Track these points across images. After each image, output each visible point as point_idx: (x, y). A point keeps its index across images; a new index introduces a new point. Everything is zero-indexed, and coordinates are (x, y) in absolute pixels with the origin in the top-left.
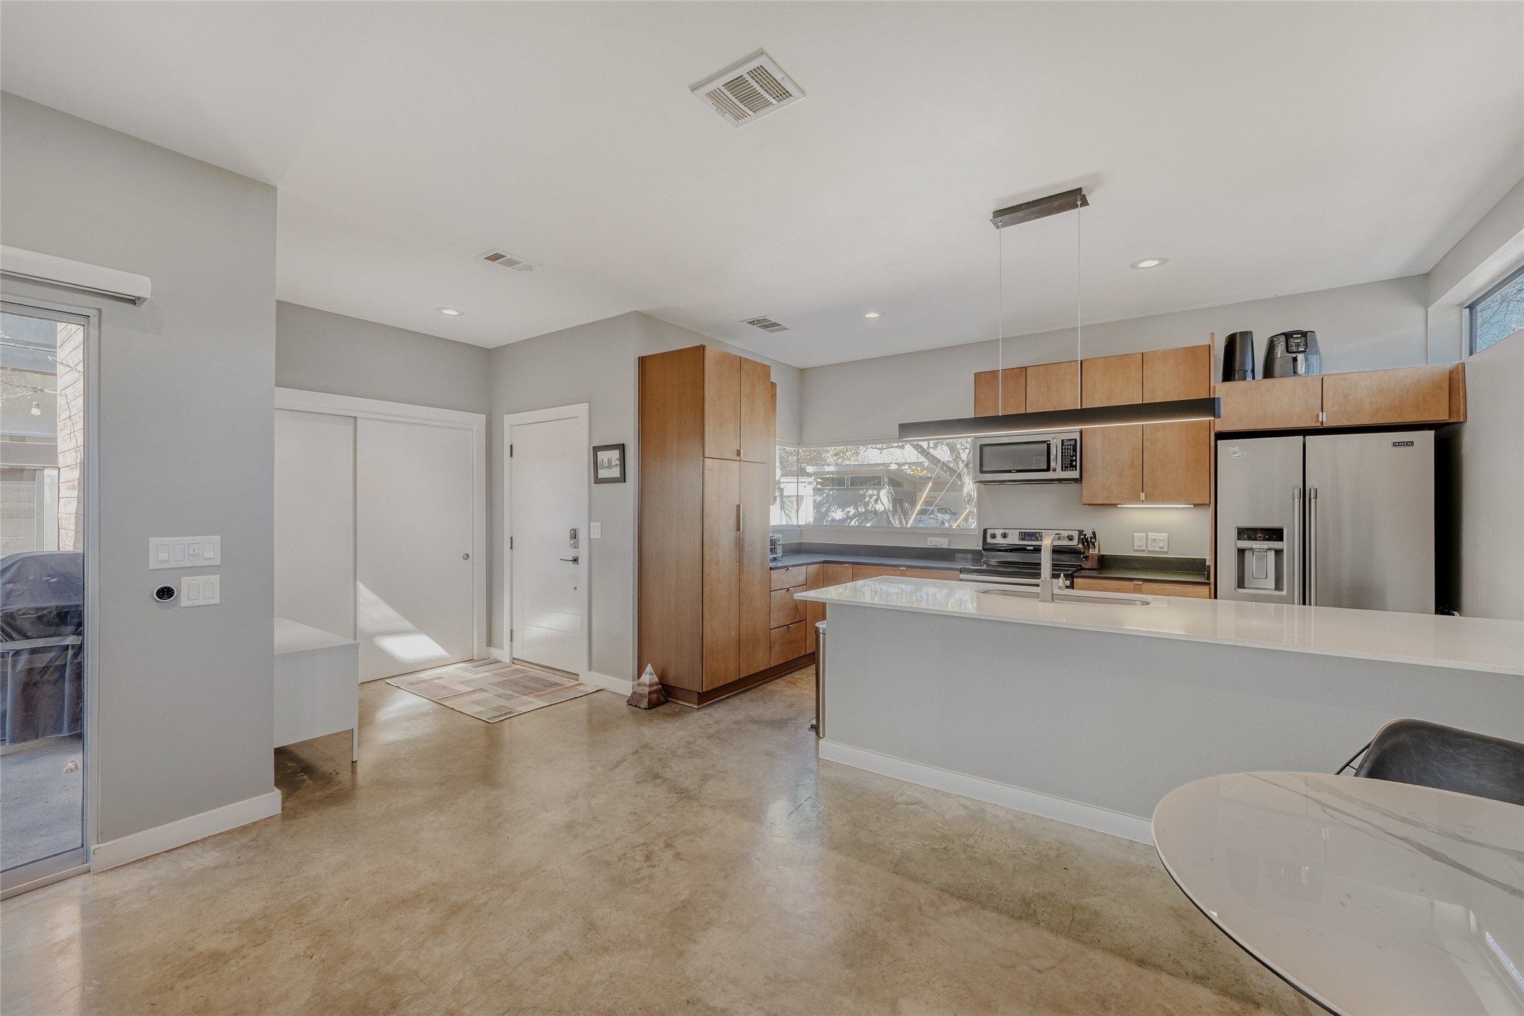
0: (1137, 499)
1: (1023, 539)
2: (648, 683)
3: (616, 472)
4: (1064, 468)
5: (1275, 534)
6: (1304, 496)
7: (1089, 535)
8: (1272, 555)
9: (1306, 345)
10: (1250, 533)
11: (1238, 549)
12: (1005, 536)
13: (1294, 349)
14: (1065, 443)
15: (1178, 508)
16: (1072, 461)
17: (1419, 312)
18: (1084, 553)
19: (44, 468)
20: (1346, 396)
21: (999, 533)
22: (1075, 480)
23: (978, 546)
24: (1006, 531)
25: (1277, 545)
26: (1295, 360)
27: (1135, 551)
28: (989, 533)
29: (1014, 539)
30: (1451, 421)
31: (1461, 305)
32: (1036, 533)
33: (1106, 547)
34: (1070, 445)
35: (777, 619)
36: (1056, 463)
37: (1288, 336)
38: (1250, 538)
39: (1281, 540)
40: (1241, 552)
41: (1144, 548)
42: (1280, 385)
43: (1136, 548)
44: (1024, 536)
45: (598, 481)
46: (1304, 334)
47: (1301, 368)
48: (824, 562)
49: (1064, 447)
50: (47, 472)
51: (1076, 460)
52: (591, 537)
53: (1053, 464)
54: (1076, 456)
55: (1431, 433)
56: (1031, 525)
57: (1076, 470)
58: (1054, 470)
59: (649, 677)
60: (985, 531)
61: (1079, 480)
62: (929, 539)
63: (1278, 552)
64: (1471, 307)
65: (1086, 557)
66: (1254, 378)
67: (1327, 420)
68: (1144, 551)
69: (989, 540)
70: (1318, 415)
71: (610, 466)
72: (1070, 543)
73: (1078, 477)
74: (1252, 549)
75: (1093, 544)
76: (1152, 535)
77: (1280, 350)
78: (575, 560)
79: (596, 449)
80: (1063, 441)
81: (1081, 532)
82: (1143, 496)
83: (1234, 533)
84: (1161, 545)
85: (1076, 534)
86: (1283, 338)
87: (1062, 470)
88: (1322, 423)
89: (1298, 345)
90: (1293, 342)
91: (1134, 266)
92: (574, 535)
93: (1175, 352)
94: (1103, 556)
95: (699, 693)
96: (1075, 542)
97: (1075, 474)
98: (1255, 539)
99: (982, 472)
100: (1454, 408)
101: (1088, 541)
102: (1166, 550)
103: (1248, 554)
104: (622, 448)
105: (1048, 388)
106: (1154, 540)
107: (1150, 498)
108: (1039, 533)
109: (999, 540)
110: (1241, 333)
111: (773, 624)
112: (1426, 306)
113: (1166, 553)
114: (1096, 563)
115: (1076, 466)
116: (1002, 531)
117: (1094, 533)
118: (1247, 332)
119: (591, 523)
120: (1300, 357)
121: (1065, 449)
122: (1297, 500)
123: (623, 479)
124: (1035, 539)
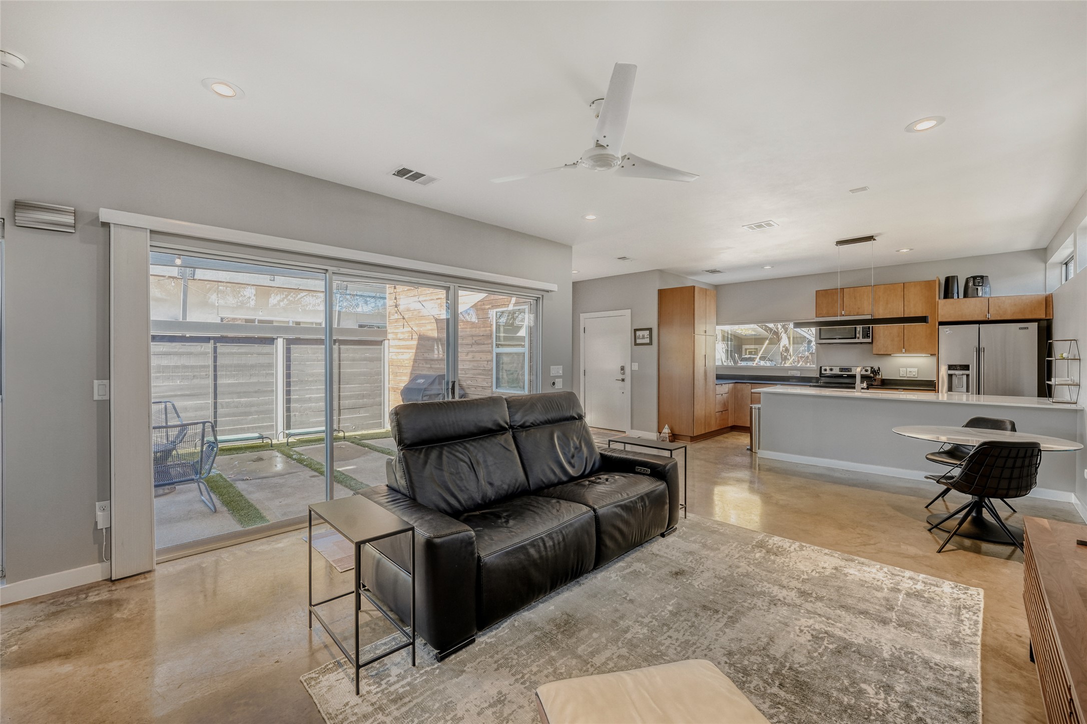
0: (901, 352)
1: (841, 371)
2: (667, 432)
3: (647, 341)
4: (864, 337)
5: (967, 367)
6: (979, 350)
7: (876, 369)
8: (965, 377)
9: (983, 283)
10: (954, 367)
11: (949, 375)
12: (831, 370)
13: (977, 284)
16: (868, 334)
17: (1042, 265)
18: (874, 377)
19: (385, 340)
20: (999, 307)
21: (828, 368)
22: (869, 343)
23: (818, 375)
24: (833, 368)
25: (967, 372)
26: (977, 289)
27: (901, 377)
28: (823, 368)
29: (836, 371)
30: (1047, 318)
31: (1061, 263)
33: (885, 374)
35: (719, 408)
37: (974, 278)
38: (954, 370)
39: (969, 370)
40: (950, 376)
41: (905, 375)
42: (970, 301)
43: (901, 375)
44: (842, 370)
45: (636, 344)
46: (982, 277)
47: (980, 294)
48: (736, 383)
50: (386, 341)
51: (869, 334)
52: (633, 369)
53: (858, 335)
54: (870, 331)
55: (1036, 324)
56: (845, 364)
58: (859, 338)
59: (666, 430)
60: (821, 367)
61: (872, 343)
62: (789, 372)
63: (968, 376)
64: (1066, 264)
65: (875, 380)
66: (958, 297)
67: (990, 317)
68: (905, 377)
69: (823, 372)
70: (986, 315)
71: (643, 337)
72: (867, 373)
73: (871, 341)
74: (955, 374)
75: (879, 373)
76: (909, 369)
77: (971, 284)
78: (623, 380)
79: (636, 330)
81: (872, 368)
82: (904, 350)
83: (947, 367)
84: (913, 374)
85: (869, 369)
86: (972, 279)
88: (988, 318)
89: (979, 283)
90: (977, 281)
92: (623, 369)
93: (920, 283)
94: (883, 379)
95: (691, 437)
96: (869, 373)
97: (869, 340)
98: (957, 370)
99: (821, 339)
100: (1048, 313)
101: (875, 372)
103: (954, 377)
104: (650, 330)
105: (856, 297)
106: (910, 372)
107: (907, 351)
108: (851, 369)
109: (828, 372)
110: (952, 276)
111: (717, 411)
112: (1046, 263)
113: (917, 378)
114: (880, 382)
115: (869, 336)
116: (830, 368)
117: (879, 368)
118: (954, 276)
119: (633, 364)
120: (979, 288)
122: (975, 353)
123: (651, 343)
124: (849, 372)
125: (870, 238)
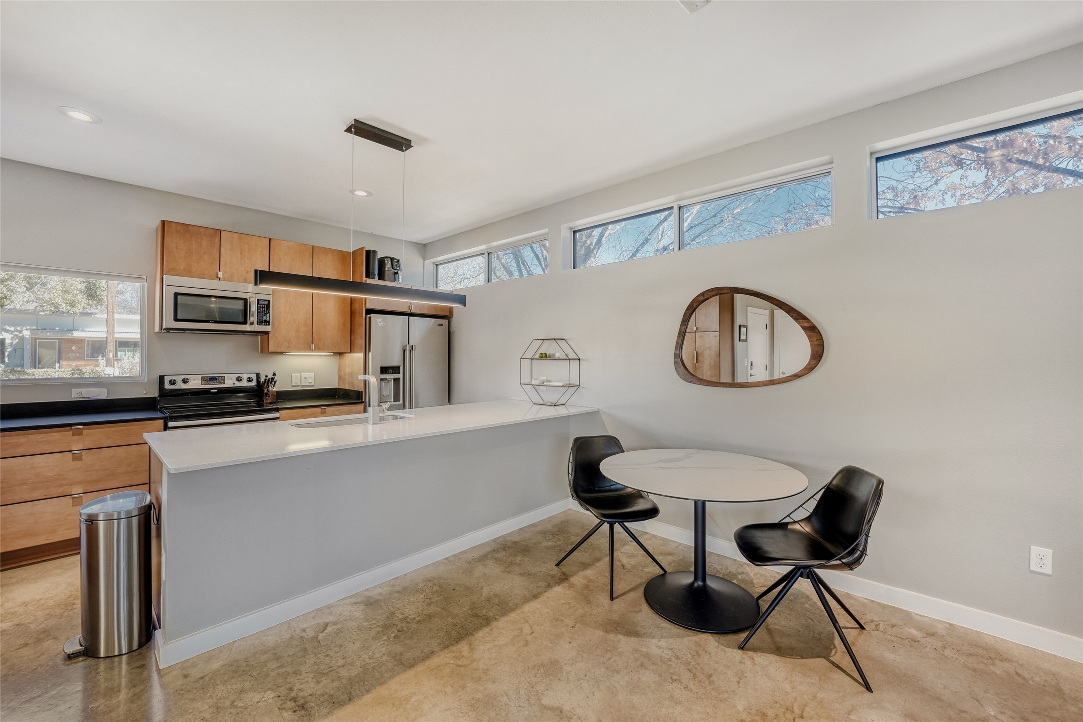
1: (205, 383)
5: (396, 370)
8: (392, 384)
12: (185, 381)
14: (261, 303)
15: (322, 355)
16: (265, 317)
21: (179, 379)
23: (154, 393)
25: (396, 376)
27: (293, 386)
28: (167, 380)
29: (196, 384)
32: (219, 377)
34: (264, 305)
36: (253, 319)
39: (399, 373)
41: (299, 384)
43: (294, 384)
44: (206, 381)
49: (259, 305)
53: (249, 319)
56: (212, 371)
57: (269, 325)
58: (251, 324)
60: (162, 378)
69: (167, 386)
72: (248, 384)
74: (387, 379)
76: (304, 375)
80: (258, 300)
81: (258, 375)
82: (313, 346)
83: (377, 370)
84: (310, 381)
85: (254, 377)
87: (257, 324)
91: (352, 192)
96: (252, 383)
102: (313, 384)
105: (241, 254)
106: (306, 378)
108: (222, 377)
109: (178, 386)
110: (373, 251)
116: (183, 377)
117: (273, 375)
121: (260, 307)
124: (220, 383)
125: (399, 143)
